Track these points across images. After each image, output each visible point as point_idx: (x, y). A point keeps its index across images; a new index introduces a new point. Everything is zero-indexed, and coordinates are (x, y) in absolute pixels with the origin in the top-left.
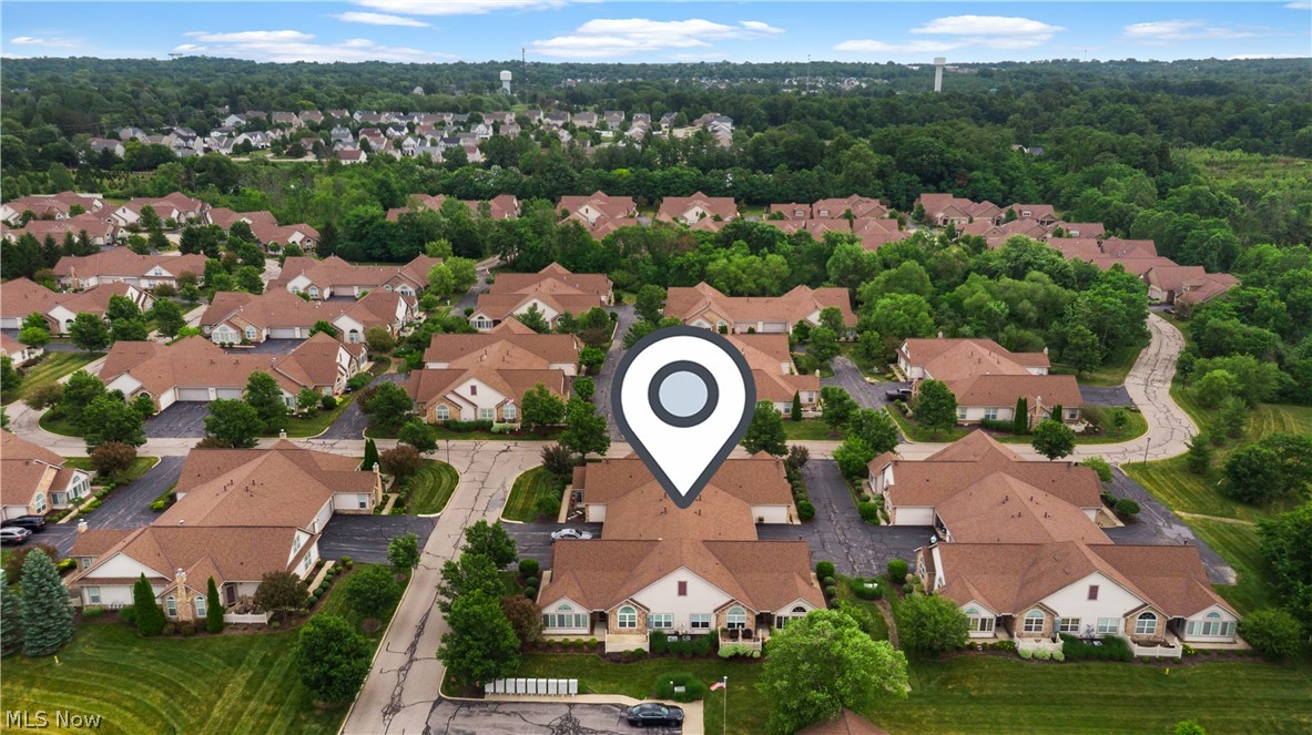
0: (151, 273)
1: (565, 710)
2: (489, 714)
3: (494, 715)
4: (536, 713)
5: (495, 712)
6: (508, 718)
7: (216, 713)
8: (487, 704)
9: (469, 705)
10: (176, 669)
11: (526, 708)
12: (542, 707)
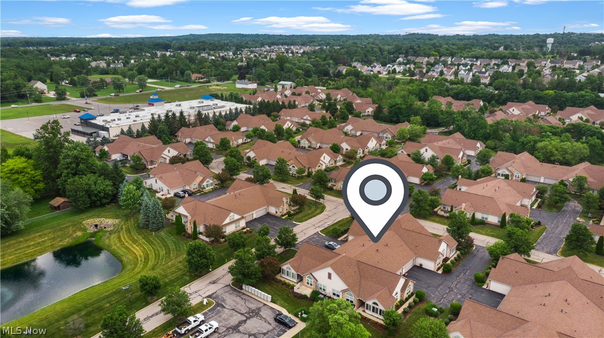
0: (305, 118)
1: (261, 305)
2: (237, 296)
3: (238, 297)
4: (251, 302)
5: (240, 296)
6: (241, 300)
7: (169, 264)
8: (240, 292)
9: (235, 290)
10: (174, 247)
11: (249, 299)
12: (255, 301)
